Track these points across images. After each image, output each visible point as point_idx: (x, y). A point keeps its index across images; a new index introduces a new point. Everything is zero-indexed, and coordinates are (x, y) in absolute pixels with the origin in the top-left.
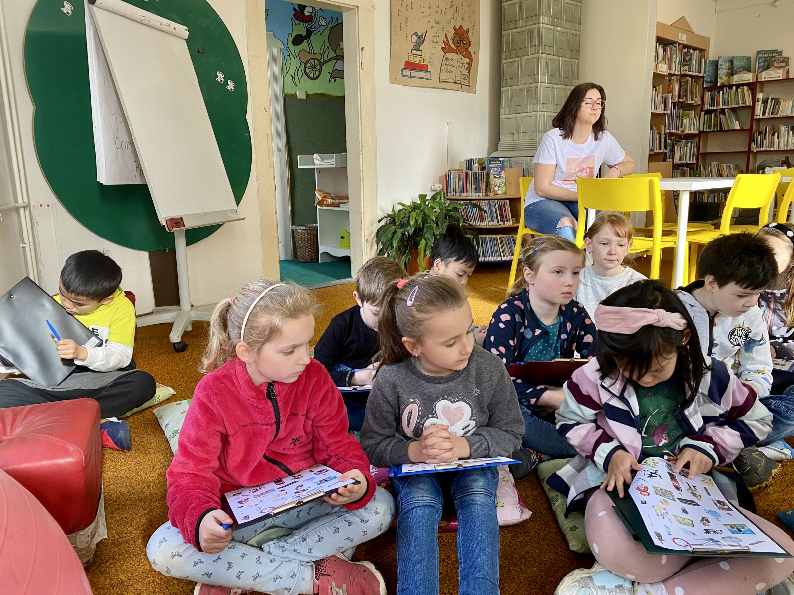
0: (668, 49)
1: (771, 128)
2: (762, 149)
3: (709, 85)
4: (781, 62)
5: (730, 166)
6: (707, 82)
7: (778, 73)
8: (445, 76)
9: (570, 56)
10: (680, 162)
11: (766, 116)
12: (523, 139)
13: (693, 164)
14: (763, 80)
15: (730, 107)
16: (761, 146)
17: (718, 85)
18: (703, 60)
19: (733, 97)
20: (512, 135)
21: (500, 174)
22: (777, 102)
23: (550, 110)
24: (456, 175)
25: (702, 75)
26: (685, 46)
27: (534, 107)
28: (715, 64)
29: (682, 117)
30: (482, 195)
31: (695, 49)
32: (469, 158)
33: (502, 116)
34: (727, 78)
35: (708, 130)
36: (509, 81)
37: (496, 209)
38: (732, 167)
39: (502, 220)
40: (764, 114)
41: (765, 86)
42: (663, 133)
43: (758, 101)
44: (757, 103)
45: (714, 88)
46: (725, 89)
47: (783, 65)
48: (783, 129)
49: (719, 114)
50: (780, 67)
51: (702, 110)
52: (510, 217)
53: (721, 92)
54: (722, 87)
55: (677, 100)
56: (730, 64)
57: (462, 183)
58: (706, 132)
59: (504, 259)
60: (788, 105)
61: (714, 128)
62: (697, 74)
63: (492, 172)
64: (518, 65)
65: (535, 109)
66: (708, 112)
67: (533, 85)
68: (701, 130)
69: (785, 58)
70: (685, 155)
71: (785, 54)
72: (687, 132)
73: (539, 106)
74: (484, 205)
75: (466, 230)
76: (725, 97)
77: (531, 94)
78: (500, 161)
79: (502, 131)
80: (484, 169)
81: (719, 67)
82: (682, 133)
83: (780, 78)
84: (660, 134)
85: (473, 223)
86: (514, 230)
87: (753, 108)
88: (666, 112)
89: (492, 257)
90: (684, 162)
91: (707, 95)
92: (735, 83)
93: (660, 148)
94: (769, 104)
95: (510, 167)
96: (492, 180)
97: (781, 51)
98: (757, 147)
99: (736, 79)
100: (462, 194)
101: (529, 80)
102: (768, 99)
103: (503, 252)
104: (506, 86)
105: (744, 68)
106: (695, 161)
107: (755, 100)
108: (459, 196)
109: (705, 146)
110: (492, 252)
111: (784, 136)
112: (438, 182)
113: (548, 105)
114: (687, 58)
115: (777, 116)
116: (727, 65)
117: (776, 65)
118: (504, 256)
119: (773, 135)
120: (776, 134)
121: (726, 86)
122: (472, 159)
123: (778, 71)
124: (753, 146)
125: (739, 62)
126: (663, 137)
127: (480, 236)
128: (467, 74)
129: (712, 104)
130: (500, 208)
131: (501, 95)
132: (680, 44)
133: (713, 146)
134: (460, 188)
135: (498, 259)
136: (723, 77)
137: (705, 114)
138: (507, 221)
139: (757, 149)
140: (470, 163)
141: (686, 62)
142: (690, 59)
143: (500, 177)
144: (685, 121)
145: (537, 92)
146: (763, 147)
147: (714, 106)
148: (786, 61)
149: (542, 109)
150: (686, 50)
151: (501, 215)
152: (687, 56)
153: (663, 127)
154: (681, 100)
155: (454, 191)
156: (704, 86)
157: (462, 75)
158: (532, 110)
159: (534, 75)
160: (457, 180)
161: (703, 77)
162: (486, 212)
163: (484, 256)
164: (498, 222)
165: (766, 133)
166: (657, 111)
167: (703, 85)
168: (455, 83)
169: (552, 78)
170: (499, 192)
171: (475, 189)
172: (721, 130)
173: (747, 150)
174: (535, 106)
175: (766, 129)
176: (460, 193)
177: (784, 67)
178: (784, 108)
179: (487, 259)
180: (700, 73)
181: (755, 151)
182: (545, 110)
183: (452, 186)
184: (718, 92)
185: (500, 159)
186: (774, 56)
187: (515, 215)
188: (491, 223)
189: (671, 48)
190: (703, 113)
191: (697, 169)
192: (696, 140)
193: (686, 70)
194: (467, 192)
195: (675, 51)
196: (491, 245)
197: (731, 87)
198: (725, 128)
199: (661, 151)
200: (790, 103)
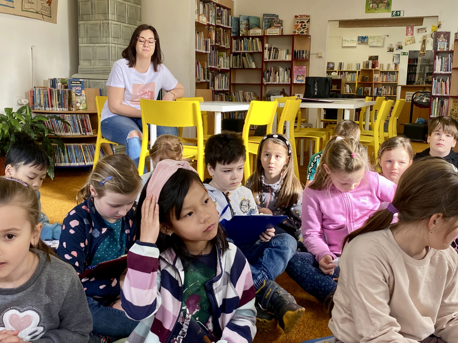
0: (206, 5)
1: (274, 68)
2: (269, 83)
3: (234, 35)
4: (279, 23)
5: (250, 93)
6: (233, 33)
7: (277, 31)
8: (27, 6)
9: (133, 2)
10: (218, 90)
11: (271, 60)
12: (99, 65)
13: (227, 91)
14: (268, 35)
15: (248, 52)
16: (269, 81)
17: (241, 35)
18: (230, 16)
19: (250, 45)
20: (89, 61)
21: (81, 92)
22: (277, 50)
23: (120, 43)
24: (41, 91)
25: (230, 27)
26: (218, 5)
27: (106, 40)
28: (238, 20)
29: (218, 57)
30: (65, 110)
31: (224, 8)
32: (52, 78)
33: (80, 45)
34: (245, 31)
35: (236, 67)
36: (85, 16)
37: (78, 121)
38: (252, 94)
39: (84, 131)
40: (269, 58)
41: (269, 38)
42: (206, 67)
43: (266, 49)
44: (265, 50)
45: (238, 37)
46: (245, 38)
47: (280, 25)
48: (281, 69)
49: (242, 56)
50: (278, 27)
51: (231, 53)
52: (91, 129)
53: (242, 41)
54: (243, 37)
55: (214, 44)
56: (247, 21)
57: (47, 99)
58: (234, 69)
59: (87, 164)
60: (284, 53)
61: (239, 66)
62: (226, 26)
63: (73, 90)
64: (92, 4)
65: (107, 42)
66: (235, 54)
67: (105, 21)
68: (231, 67)
69: (280, 20)
70: (221, 85)
71: (280, 18)
72: (222, 68)
73: (111, 39)
74: (68, 118)
75: (52, 140)
76: (246, 44)
77: (103, 29)
78: (80, 82)
79: (81, 56)
80: (66, 87)
81: (240, 22)
82: (219, 69)
83: (278, 34)
84: (204, 68)
85: (58, 133)
86: (93, 140)
87: (262, 53)
88: (207, 52)
89: (77, 162)
90: (221, 89)
91: (234, 42)
92: (251, 35)
93: (204, 79)
94: (272, 52)
95: (89, 87)
96: (74, 98)
97: (278, 16)
98: (266, 81)
99: (252, 32)
100: (47, 109)
101: (101, 17)
102: (271, 48)
103: (87, 158)
104: (82, 20)
105: (256, 25)
106: (229, 89)
107: (263, 48)
108: (45, 110)
109: (235, 79)
110: (76, 158)
111: (282, 74)
112: (24, 97)
113: (118, 39)
114: (220, 14)
115: (277, 60)
116: (246, 22)
117: (275, 25)
118: (87, 162)
119: (276, 73)
120: (277, 72)
121: (246, 37)
122: (55, 79)
123: (277, 29)
124: (264, 80)
125: (253, 21)
126: (206, 71)
127: (65, 144)
128: (48, 7)
129: (237, 49)
130: (82, 121)
131: (79, 27)
132: (214, 3)
133: (239, 79)
134: (45, 103)
135: (82, 164)
136: (243, 30)
137: (233, 55)
138: (88, 132)
139: (266, 83)
140: (54, 82)
141: (219, 16)
142: (221, 15)
143: (81, 95)
144: (220, 59)
145: (108, 28)
146: (270, 81)
147: (239, 50)
148: (281, 23)
149: (113, 42)
150: (218, 8)
151: (83, 127)
152: (220, 12)
153: (206, 63)
154: (217, 44)
155: (40, 105)
156: (232, 36)
157: (43, 7)
158: (105, 42)
159: (105, 14)
160: (42, 96)
161: (231, 29)
162: (69, 124)
163: (70, 162)
164: (81, 132)
165: (271, 72)
166: (201, 51)
167: (231, 34)
168: (37, 13)
169: (120, 18)
170: (81, 108)
171: (59, 104)
172: (244, 68)
173: (260, 83)
174: (108, 39)
175: (271, 69)
176: (45, 107)
177: (280, 27)
178: (281, 55)
179: (72, 164)
180: (229, 26)
181: (265, 83)
182: (116, 42)
183: (38, 101)
184: (241, 41)
185: (80, 80)
186: (274, 19)
187: (95, 127)
188: (74, 134)
189: (208, 5)
190: (232, 55)
191: (230, 95)
192: (228, 74)
193: (219, 23)
194: (52, 106)
195: (211, 8)
196: (75, 152)
197: (248, 37)
198: (246, 67)
199: (205, 81)
200: (285, 52)
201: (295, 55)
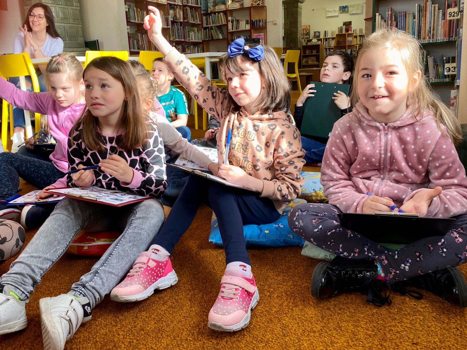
6: (204, 11)
7: (237, 5)
11: (234, 30)
14: (230, 9)
15: (216, 25)
17: (209, 12)
19: (217, 19)
22: (238, 21)
25: (199, 6)
29: (188, 31)
35: (207, 39)
41: (231, 12)
43: (229, 21)
44: (228, 23)
45: (207, 14)
49: (211, 29)
51: (202, 27)
53: (211, 16)
54: (211, 13)
55: (182, 20)
58: (206, 41)
60: (244, 24)
61: (209, 38)
62: (195, 5)
66: (205, 29)
68: (203, 39)
72: (193, 40)
76: (213, 19)
81: (208, 1)
82: (189, 41)
83: (238, 7)
87: (227, 25)
91: (204, 18)
92: (217, 11)
94: (234, 23)
99: (217, 8)
102: (233, 20)
105: (221, 2)
107: (227, 21)
115: (239, 30)
116: (213, 0)
121: (213, 13)
123: (236, 3)
129: (207, 24)
133: (212, 49)
136: (211, 7)
144: (191, 34)
167: (201, 12)
177: (240, 2)
178: (242, 25)
180: (198, 4)
184: (209, 17)
190: (203, 29)
192: (201, 46)
193: (185, 3)
197: (215, 13)
198: (214, 38)
200: (244, 22)
201: (253, 24)
